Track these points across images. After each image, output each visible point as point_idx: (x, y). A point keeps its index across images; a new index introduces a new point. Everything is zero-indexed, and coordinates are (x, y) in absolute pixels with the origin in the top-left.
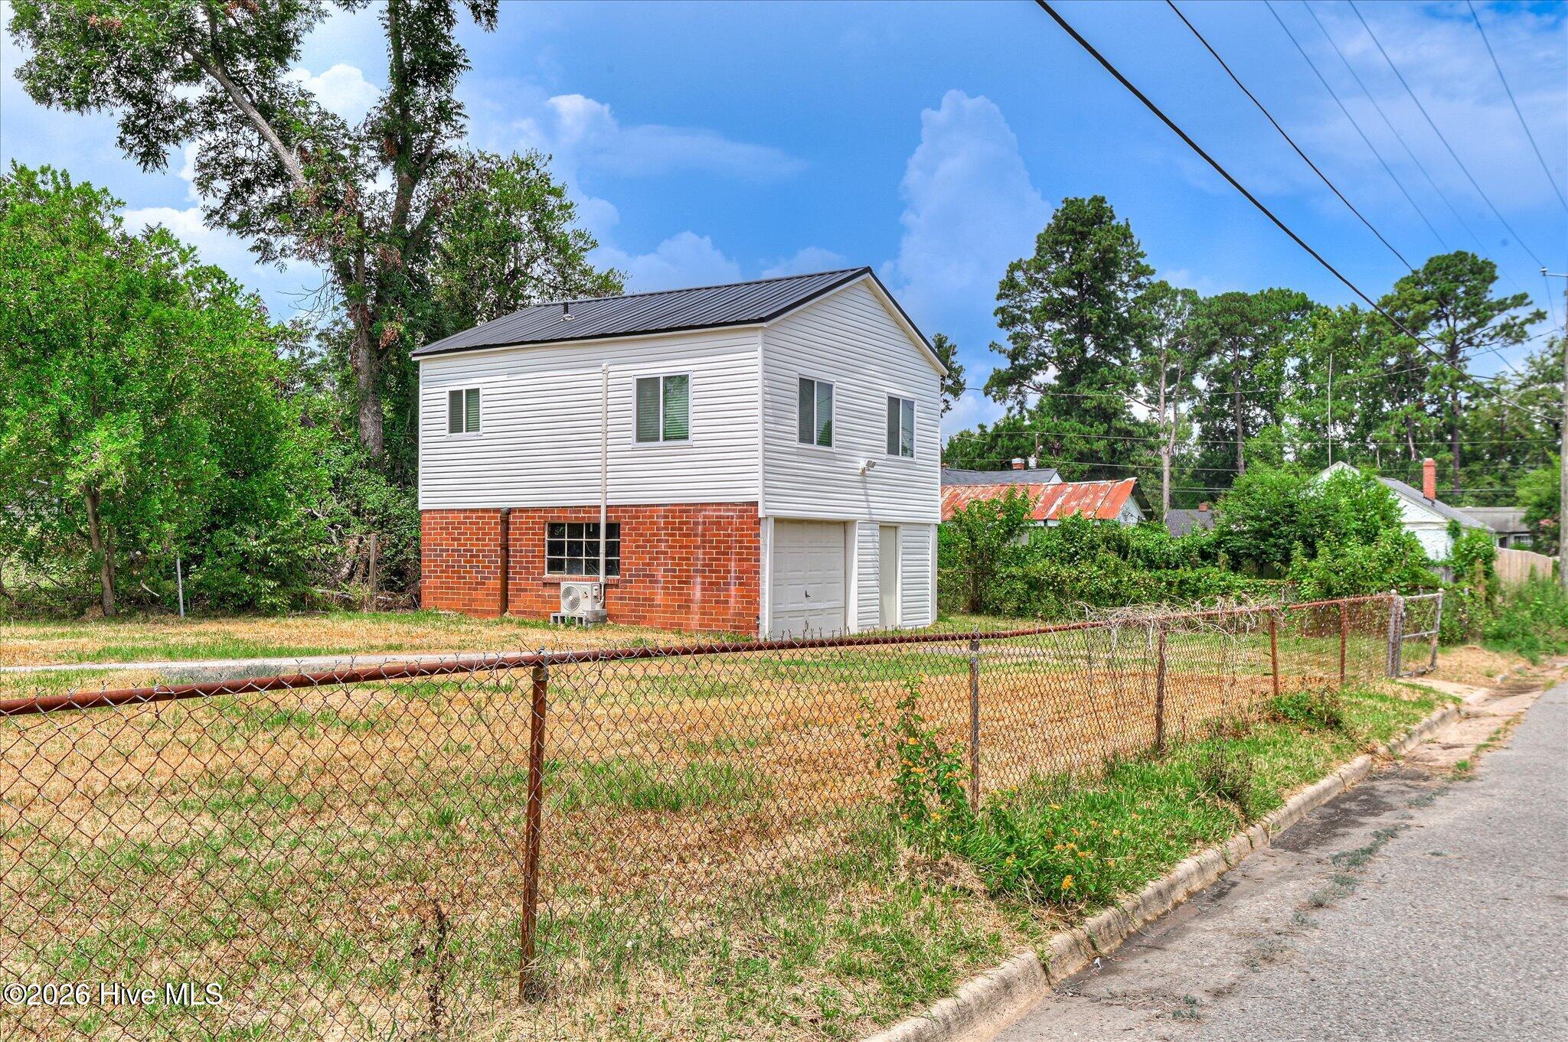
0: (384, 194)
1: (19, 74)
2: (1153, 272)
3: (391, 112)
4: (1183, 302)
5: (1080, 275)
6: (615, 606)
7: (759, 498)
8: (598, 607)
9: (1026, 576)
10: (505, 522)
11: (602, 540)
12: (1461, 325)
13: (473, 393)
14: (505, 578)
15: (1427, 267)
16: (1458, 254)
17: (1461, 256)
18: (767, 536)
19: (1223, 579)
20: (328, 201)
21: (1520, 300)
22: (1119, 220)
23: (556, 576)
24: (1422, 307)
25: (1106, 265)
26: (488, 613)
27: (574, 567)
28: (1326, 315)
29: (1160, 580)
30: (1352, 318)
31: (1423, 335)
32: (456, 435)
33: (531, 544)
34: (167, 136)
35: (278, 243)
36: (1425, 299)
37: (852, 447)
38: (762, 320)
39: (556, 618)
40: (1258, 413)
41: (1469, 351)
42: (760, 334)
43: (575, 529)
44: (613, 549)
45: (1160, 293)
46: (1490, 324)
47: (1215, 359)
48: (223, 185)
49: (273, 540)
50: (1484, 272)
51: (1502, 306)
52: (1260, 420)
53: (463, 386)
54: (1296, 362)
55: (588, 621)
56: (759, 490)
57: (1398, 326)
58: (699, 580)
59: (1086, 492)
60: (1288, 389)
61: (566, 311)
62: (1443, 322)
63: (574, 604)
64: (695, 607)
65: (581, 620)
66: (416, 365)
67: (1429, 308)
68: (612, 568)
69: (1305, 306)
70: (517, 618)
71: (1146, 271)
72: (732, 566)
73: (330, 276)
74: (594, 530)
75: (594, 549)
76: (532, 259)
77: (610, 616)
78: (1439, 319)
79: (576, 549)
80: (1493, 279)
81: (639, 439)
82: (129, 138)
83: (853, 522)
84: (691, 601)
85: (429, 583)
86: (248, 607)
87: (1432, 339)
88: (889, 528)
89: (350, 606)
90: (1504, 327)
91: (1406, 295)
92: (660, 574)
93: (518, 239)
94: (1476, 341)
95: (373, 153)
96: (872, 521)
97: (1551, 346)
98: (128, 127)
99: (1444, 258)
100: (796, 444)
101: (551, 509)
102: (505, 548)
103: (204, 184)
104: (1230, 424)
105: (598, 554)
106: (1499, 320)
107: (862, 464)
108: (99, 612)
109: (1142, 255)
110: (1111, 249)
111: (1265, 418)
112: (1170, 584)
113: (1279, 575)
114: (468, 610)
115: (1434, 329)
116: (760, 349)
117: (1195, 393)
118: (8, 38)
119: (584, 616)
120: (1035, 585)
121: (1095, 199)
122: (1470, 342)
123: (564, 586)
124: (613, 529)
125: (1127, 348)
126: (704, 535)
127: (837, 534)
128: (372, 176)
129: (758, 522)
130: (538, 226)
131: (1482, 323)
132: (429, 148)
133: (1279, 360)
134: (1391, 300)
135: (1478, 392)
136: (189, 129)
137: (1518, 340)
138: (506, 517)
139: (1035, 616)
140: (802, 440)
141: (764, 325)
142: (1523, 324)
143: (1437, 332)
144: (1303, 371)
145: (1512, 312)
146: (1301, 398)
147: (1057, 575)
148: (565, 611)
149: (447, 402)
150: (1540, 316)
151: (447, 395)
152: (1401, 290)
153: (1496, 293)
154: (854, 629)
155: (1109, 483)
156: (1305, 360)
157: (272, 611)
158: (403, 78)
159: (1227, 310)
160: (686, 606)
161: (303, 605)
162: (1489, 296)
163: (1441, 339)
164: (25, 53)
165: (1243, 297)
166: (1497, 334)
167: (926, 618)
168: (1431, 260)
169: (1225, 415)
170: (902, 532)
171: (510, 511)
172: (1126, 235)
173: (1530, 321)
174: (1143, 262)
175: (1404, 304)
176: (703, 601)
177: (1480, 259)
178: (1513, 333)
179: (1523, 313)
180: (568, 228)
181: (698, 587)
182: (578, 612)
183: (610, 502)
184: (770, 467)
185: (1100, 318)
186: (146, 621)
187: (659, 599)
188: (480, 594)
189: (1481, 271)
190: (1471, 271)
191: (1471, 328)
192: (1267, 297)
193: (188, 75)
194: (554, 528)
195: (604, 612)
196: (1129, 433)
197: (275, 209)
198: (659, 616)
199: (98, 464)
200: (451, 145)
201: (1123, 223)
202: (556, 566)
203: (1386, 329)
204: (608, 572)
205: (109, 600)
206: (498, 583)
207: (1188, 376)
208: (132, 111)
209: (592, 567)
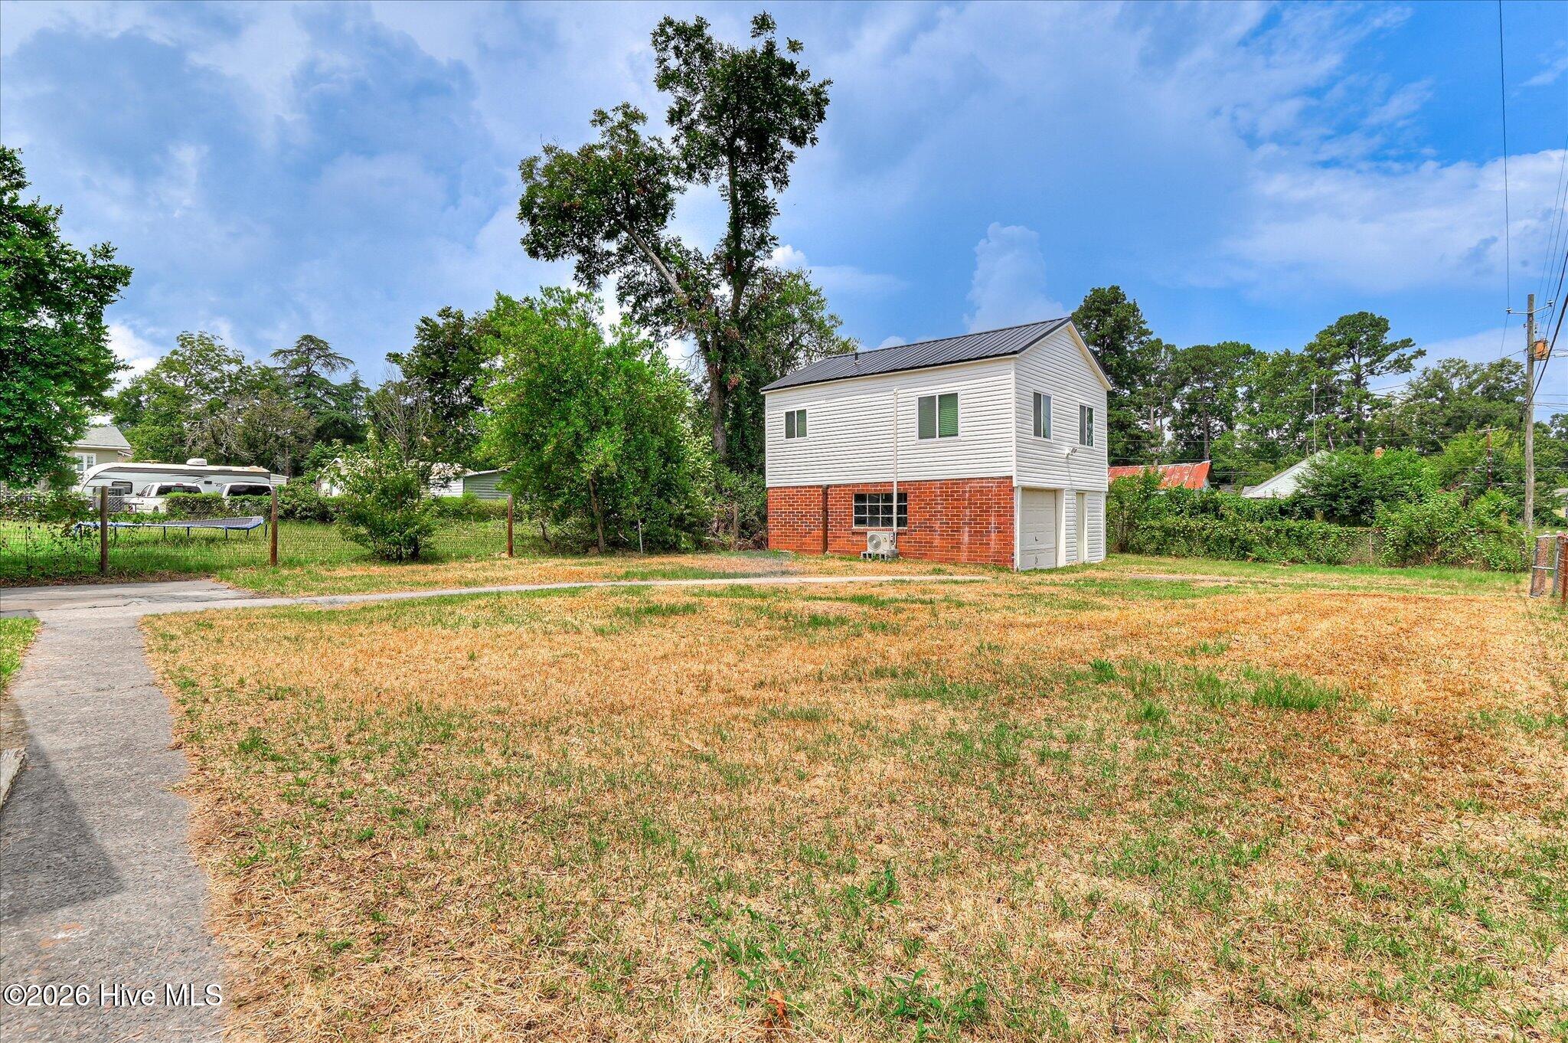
0: (724, 296)
1: (524, 242)
2: (1151, 333)
3: (728, 245)
4: (1166, 353)
5: (1103, 337)
6: (905, 547)
7: (1014, 474)
8: (893, 548)
9: (1162, 527)
10: (825, 494)
11: (895, 504)
12: (1365, 361)
13: (802, 413)
14: (826, 530)
15: (1338, 323)
16: (1361, 314)
17: (1363, 315)
18: (1018, 497)
19: (1320, 528)
20: (695, 302)
21: (1406, 343)
22: (1129, 300)
23: (862, 528)
24: (1338, 350)
25: (1121, 329)
26: (814, 552)
27: (874, 522)
28: (1264, 357)
29: (1269, 529)
30: (1286, 359)
31: (1336, 368)
32: (791, 440)
33: (843, 509)
34: (598, 272)
35: (663, 330)
36: (1339, 345)
37: (1060, 439)
38: (1015, 353)
39: (865, 555)
40: (1217, 424)
41: (1370, 379)
42: (1013, 362)
43: (874, 498)
44: (902, 510)
45: (1155, 347)
46: (1387, 359)
47: (1187, 390)
48: (632, 298)
49: (687, 507)
50: (1380, 326)
51: (1394, 347)
52: (1218, 428)
53: (795, 408)
54: (1245, 389)
55: (888, 557)
56: (1014, 468)
57: (1321, 362)
58: (967, 529)
59: (1173, 472)
60: (1241, 407)
61: (856, 358)
62: (1351, 360)
63: (877, 545)
64: (964, 547)
65: (883, 556)
66: (764, 396)
67: (1341, 350)
68: (901, 522)
69: (1249, 352)
70: (837, 555)
71: (1146, 333)
72: (993, 520)
73: (698, 348)
74: (888, 498)
75: (889, 510)
76: (802, 334)
77: (901, 554)
78: (1348, 358)
79: (874, 510)
80: (1387, 329)
81: (921, 438)
82: (581, 275)
83: (1062, 490)
84: (961, 543)
85: (774, 530)
86: (672, 548)
87: (1344, 370)
88: (1081, 494)
89: (724, 547)
90: (1396, 362)
91: (1325, 342)
92: (937, 526)
93: (794, 322)
94: (1376, 371)
95: (718, 272)
96: (1072, 490)
97: (1425, 374)
98: (580, 269)
99: (1351, 317)
100: (1033, 437)
101: (854, 485)
102: (825, 510)
103: (621, 299)
104: (1196, 431)
105: (892, 513)
106: (1392, 357)
107: (1067, 451)
108: (596, 550)
109: (1144, 322)
110: (1126, 319)
111: (1222, 427)
112: (1278, 531)
113: (1367, 525)
114: (801, 550)
115: (1346, 365)
116: (1013, 373)
117: (1174, 411)
118: (517, 222)
119: (885, 553)
120: (1169, 533)
121: (1113, 288)
122: (1372, 372)
123: (869, 534)
124: (902, 497)
125: (1134, 383)
126: (970, 499)
127: (1050, 498)
128: (717, 286)
129: (1012, 490)
130: (804, 314)
131: (1379, 360)
132: (751, 267)
133: (1233, 387)
134: (1315, 345)
135: (1379, 405)
136: (611, 266)
137: (1406, 370)
138: (826, 490)
139: (1170, 554)
140: (1035, 435)
141: (1017, 356)
142: (1410, 359)
143: (1347, 367)
144: (1250, 397)
145: (1401, 351)
146: (1249, 413)
147: (1186, 527)
148: (870, 550)
149: (784, 419)
150: (1421, 353)
151: (784, 415)
152: (1321, 339)
153: (1389, 338)
154: (1062, 562)
155: (1189, 465)
156: (1250, 387)
157: (686, 551)
158: (736, 224)
159: (1196, 357)
160: (957, 546)
161: (701, 547)
162: (1384, 341)
163: (1351, 371)
164: (526, 229)
165: (1208, 348)
166: (1391, 366)
167: (1101, 556)
168: (1341, 319)
169: (1193, 425)
170: (1087, 496)
171: (828, 487)
172: (1134, 309)
173: (1415, 357)
174: (1144, 327)
175: (1324, 348)
176: (970, 544)
177: (1377, 317)
178: (1403, 365)
179: (1409, 352)
180: (825, 314)
181: (967, 534)
182: (882, 551)
183: (900, 479)
184: (1020, 453)
185: (1118, 364)
186: (623, 556)
187: (936, 542)
188: (807, 540)
189: (1378, 324)
190: (1371, 325)
191: (1372, 363)
192: (1222, 347)
193: (610, 236)
194: (860, 498)
195: (897, 551)
196: (1138, 437)
197: (658, 311)
198: (937, 554)
199: (600, 460)
200: (767, 263)
201: (1132, 302)
202: (860, 521)
203: (1312, 365)
204: (899, 525)
205: (602, 543)
206: (821, 533)
207: (1169, 400)
208: (581, 259)
209: (888, 522)
